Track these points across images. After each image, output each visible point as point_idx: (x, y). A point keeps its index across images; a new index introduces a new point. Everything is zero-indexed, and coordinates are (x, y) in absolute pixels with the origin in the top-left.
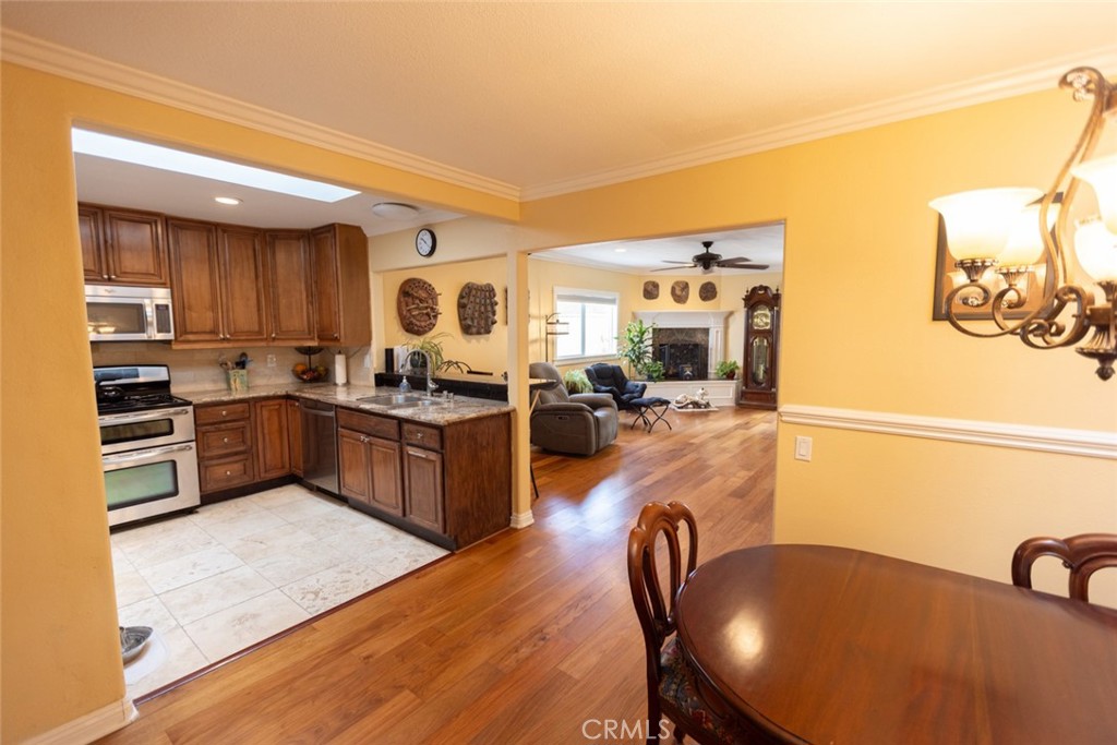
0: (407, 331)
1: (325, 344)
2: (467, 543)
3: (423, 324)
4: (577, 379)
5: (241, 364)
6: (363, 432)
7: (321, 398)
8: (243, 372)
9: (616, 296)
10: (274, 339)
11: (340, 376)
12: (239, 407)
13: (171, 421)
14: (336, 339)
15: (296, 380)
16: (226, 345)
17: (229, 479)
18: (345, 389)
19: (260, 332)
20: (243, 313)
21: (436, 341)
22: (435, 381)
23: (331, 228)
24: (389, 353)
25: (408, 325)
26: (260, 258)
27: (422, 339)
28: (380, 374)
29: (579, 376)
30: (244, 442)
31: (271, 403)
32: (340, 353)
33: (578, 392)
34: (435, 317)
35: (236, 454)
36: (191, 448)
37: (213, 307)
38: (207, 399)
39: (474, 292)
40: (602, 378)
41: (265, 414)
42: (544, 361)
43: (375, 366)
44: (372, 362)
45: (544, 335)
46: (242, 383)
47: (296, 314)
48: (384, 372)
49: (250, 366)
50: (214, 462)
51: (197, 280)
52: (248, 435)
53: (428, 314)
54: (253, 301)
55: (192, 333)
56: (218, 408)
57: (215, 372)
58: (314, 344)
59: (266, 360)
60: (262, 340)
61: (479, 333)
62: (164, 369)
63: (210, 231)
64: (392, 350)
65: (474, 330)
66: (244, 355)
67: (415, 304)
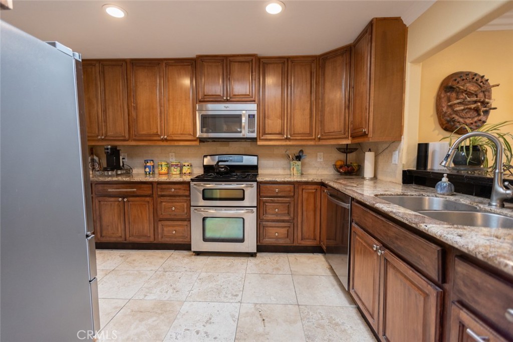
0: (446, 129)
1: (357, 141)
3: (469, 121)
5: (298, 158)
8: (299, 163)
10: (319, 139)
11: (368, 171)
12: (288, 187)
13: (244, 191)
15: (336, 172)
16: (288, 143)
17: (277, 238)
18: (371, 183)
19: (310, 134)
20: (300, 120)
24: (423, 150)
25: (448, 122)
26: (314, 78)
28: (409, 171)
31: (310, 187)
32: (370, 150)
34: (487, 112)
35: (283, 221)
36: (253, 212)
37: (282, 116)
41: (305, 195)
43: (404, 162)
44: (400, 158)
46: (297, 171)
48: (415, 169)
49: (306, 159)
50: (269, 225)
52: (292, 209)
53: (477, 110)
54: (308, 111)
55: (268, 134)
56: (273, 186)
57: (285, 162)
58: (349, 142)
59: (317, 157)
60: (312, 140)
62: (256, 158)
64: (426, 145)
66: (301, 151)
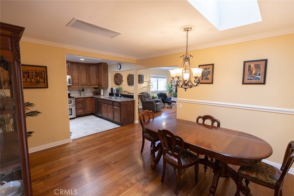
0: (116, 84)
1: (99, 87)
2: (125, 125)
3: (119, 83)
4: (154, 96)
5: (83, 91)
6: (106, 104)
7: (98, 97)
8: (83, 92)
9: (166, 76)
10: (89, 86)
11: (102, 94)
12: (83, 99)
13: (71, 101)
14: (101, 86)
15: (93, 94)
16: (80, 87)
17: (81, 113)
18: (103, 96)
19: (87, 84)
20: (84, 80)
21: (121, 87)
22: (120, 94)
23: (101, 63)
24: (112, 89)
26: (87, 69)
27: (119, 86)
29: (156, 95)
30: (84, 106)
31: (88, 98)
32: (102, 89)
33: (154, 99)
34: (122, 81)
35: (82, 108)
36: (74, 106)
37: (78, 79)
38: (77, 97)
39: (131, 76)
40: (161, 96)
41: (88, 101)
42: (147, 92)
43: (109, 91)
44: (108, 90)
45: (147, 86)
46: (83, 94)
47: (94, 80)
48: (111, 93)
49: (85, 91)
50: (78, 109)
51: (75, 74)
52: (84, 104)
53: (120, 81)
54: (86, 78)
55: (74, 84)
56: (79, 99)
57: (78, 92)
58: (97, 87)
59: (88, 90)
60: (87, 86)
61: (132, 85)
62: (69, 91)
63: (78, 64)
65: (131, 84)
66: (83, 89)
67: (118, 79)
